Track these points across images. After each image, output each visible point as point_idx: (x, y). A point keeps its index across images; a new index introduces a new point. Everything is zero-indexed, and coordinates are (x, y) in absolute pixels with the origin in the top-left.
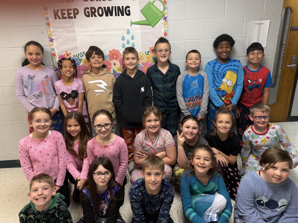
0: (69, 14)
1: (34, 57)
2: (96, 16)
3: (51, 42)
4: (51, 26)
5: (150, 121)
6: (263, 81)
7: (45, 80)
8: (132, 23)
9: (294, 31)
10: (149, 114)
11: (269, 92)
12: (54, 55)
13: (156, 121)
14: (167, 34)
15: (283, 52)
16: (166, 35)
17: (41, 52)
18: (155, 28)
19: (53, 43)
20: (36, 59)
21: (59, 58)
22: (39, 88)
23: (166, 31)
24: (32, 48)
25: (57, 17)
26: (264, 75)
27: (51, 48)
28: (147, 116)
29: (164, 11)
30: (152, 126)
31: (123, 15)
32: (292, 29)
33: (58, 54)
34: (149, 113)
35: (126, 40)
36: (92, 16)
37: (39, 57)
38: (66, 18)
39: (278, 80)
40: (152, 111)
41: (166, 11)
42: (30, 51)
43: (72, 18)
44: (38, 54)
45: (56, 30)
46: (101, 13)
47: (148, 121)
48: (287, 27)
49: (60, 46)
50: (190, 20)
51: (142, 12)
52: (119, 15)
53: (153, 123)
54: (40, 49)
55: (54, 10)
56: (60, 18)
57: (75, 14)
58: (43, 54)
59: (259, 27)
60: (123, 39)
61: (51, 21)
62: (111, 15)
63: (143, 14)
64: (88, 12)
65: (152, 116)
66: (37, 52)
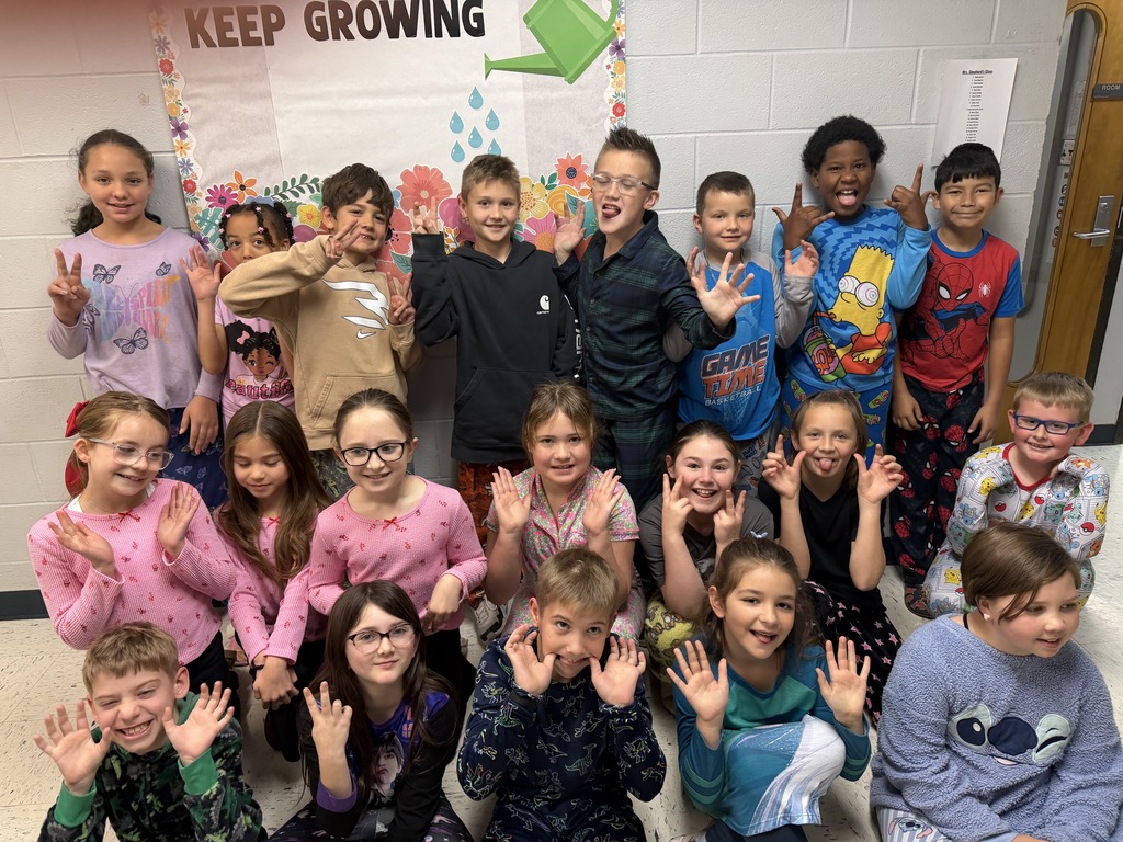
0: (247, 27)
1: (117, 188)
2: (350, 37)
3: (178, 138)
4: (177, 76)
5: (549, 440)
6: (993, 292)
7: (156, 282)
8: (490, 67)
9: (1105, 100)
10: (550, 414)
11: (1013, 335)
12: (189, 186)
13: (574, 439)
14: (623, 110)
15: (1063, 181)
16: (622, 114)
17: (143, 174)
18: (580, 87)
19: (185, 142)
20: (124, 198)
21: (207, 199)
22: (135, 314)
23: (620, 99)
24: (109, 158)
25: (201, 40)
26: (999, 269)
27: (180, 159)
28: (539, 421)
29: (612, 19)
30: (558, 460)
31: (454, 33)
32: (1098, 94)
33: (206, 185)
34: (547, 411)
35: (467, 130)
36: (337, 37)
37: (136, 191)
38: (234, 43)
39: (1043, 288)
40: (561, 404)
41: (620, 19)
42: (104, 168)
43: (257, 42)
44: (131, 180)
45: (197, 90)
46: (369, 25)
47: (542, 441)
48: (1079, 88)
49: (213, 153)
50: (713, 55)
51: (531, 24)
52: (439, 34)
53: (561, 451)
54: (139, 162)
55: (189, 14)
56: (210, 44)
57: (270, 30)
58: (150, 184)
59: (978, 86)
60: (457, 125)
61: (176, 55)
62: (411, 33)
63: (533, 29)
64: (321, 21)
65: (560, 423)
66: (130, 170)
